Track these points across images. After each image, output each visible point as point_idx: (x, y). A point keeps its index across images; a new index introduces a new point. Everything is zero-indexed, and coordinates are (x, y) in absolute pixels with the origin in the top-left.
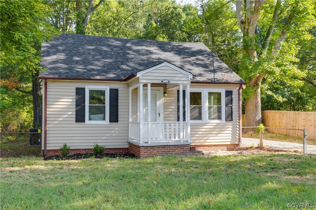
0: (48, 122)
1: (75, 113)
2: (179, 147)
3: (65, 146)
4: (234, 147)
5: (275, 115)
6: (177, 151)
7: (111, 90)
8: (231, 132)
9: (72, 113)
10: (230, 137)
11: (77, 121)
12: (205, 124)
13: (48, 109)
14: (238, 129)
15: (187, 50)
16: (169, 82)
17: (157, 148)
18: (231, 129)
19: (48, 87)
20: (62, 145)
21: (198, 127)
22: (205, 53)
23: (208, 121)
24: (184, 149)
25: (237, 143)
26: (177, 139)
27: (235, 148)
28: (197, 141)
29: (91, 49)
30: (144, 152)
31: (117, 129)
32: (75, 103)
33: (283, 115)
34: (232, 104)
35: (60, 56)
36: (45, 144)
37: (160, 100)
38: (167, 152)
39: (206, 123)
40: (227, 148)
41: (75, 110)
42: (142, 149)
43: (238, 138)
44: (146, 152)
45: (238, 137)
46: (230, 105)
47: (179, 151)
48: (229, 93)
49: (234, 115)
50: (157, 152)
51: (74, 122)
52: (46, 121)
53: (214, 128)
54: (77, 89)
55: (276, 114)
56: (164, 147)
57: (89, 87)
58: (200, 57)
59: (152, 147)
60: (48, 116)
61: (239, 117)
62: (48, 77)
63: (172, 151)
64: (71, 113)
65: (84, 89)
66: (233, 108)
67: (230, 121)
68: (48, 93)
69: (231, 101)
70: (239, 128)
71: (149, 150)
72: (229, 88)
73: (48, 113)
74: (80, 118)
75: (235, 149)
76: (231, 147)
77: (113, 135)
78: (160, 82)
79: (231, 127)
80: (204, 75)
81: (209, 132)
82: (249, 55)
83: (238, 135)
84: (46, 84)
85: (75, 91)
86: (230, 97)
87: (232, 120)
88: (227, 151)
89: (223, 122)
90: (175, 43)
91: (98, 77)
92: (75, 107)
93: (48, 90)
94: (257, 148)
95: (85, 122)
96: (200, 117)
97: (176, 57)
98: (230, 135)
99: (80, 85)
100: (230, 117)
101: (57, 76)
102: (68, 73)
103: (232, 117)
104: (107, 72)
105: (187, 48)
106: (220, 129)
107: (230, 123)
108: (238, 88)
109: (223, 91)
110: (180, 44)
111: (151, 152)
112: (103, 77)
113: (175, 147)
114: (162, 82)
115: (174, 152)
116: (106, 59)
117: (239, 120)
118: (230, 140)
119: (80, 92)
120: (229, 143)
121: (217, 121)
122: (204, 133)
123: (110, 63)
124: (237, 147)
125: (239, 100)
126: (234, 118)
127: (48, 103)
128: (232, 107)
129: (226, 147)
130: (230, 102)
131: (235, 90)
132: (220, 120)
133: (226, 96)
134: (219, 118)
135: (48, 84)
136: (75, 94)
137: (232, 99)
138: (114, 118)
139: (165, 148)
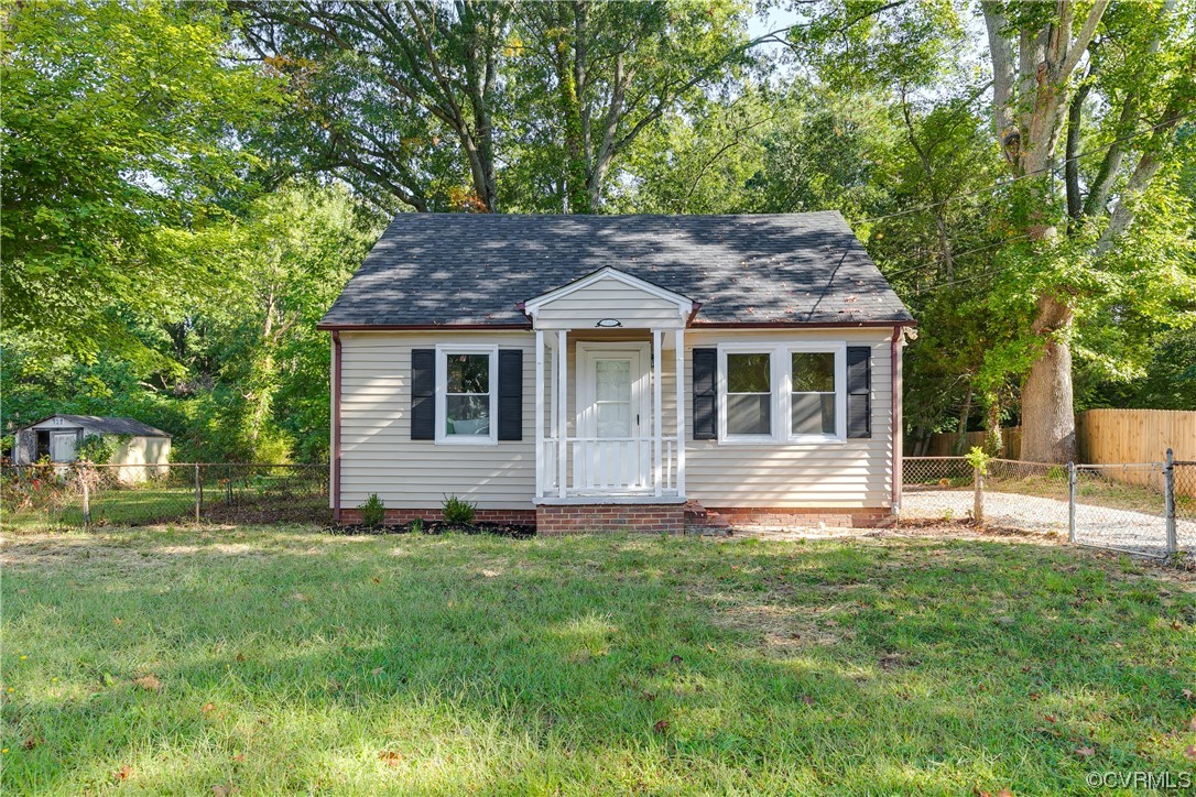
0: (343, 439)
1: (409, 415)
2: (651, 510)
3: (374, 500)
4: (877, 516)
5: (1118, 423)
6: (645, 522)
7: (502, 353)
8: (865, 471)
9: (402, 415)
10: (863, 488)
11: (414, 437)
12: (778, 448)
13: (343, 407)
14: (889, 463)
15: (778, 236)
16: (619, 324)
17: (585, 511)
18: (865, 463)
19: (343, 350)
20: (367, 497)
21: (757, 455)
22: (829, 239)
23: (790, 437)
24: (665, 516)
25: (885, 504)
26: (644, 486)
27: (879, 521)
28: (754, 497)
29: (495, 249)
30: (547, 522)
31: (519, 458)
32: (409, 391)
33: (1141, 423)
34: (868, 384)
35: (402, 272)
36: (338, 493)
37: (640, 377)
38: (615, 522)
39: (781, 441)
40: (853, 520)
41: (409, 407)
42: (542, 512)
43: (890, 489)
44: (551, 522)
45: (888, 488)
46: (863, 391)
47: (651, 521)
48: (858, 355)
49: (874, 421)
50: (584, 522)
51: (408, 439)
52: (340, 435)
53: (810, 458)
54: (415, 353)
55: (1121, 420)
56: (606, 508)
57: (444, 348)
58: (805, 253)
59: (572, 508)
60: (343, 423)
61: (894, 426)
62: (340, 323)
63: (630, 522)
64: (399, 415)
65: (432, 353)
66: (873, 397)
67: (862, 436)
68: (344, 366)
69: (866, 378)
70: (893, 460)
71: (561, 516)
72: (859, 339)
73: (343, 415)
74: (422, 427)
75: (880, 524)
76: (866, 516)
77: (509, 475)
78: (592, 325)
79: (866, 455)
80: (786, 304)
81: (794, 471)
82: (1029, 238)
83: (888, 479)
84: (338, 343)
85: (409, 358)
86: (861, 367)
87: (868, 434)
88: (854, 527)
89: (839, 441)
90: (749, 218)
91: (467, 321)
92: (409, 399)
93: (344, 357)
94: (964, 522)
95: (433, 439)
96: (764, 427)
97: (730, 256)
98: (864, 480)
99: (422, 342)
100: (861, 426)
101: (362, 322)
102: (395, 313)
103: (867, 426)
104: (498, 307)
105: (781, 230)
106: (827, 463)
107: (864, 445)
108: (890, 339)
109: (839, 349)
110: (766, 220)
111: (567, 522)
112: (480, 320)
113: (638, 510)
114: (599, 324)
115: (634, 525)
116: (520, 272)
117: (894, 433)
118: (863, 496)
119: (423, 362)
120: (860, 505)
121: (821, 439)
122: (777, 472)
123: (525, 282)
124: (885, 516)
125: (893, 374)
126: (874, 429)
127: (343, 390)
128: (867, 396)
129: (850, 516)
130: (861, 381)
131: (879, 344)
132: (832, 436)
133: (850, 362)
134: (829, 427)
135: (344, 343)
136: (409, 366)
137: (868, 373)
138: (512, 428)
139: (609, 511)
